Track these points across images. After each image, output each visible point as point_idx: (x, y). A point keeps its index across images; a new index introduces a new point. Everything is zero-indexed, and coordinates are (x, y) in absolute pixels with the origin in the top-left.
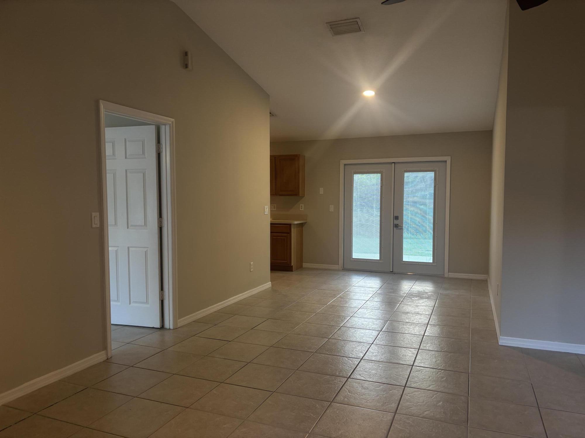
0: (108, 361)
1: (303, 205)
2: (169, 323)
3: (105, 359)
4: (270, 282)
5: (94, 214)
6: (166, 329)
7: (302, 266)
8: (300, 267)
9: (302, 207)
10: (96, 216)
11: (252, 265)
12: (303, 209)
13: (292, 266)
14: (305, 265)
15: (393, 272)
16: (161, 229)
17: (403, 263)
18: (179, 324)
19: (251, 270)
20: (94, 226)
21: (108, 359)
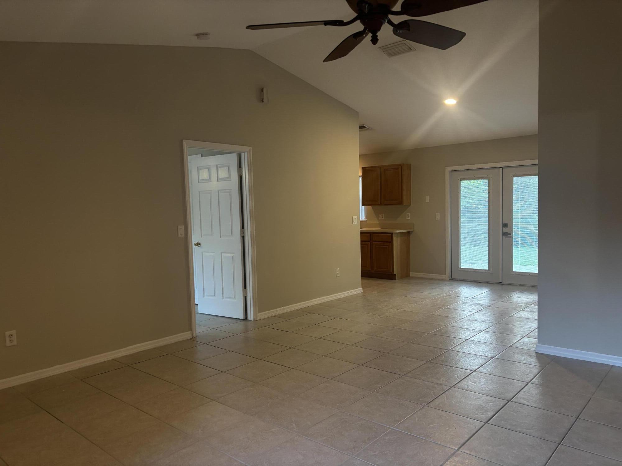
0: (193, 339)
1: (409, 214)
2: (250, 316)
3: (189, 338)
4: (362, 288)
5: (179, 227)
6: (249, 320)
7: (409, 276)
8: (406, 275)
9: (408, 216)
10: (181, 228)
11: (338, 271)
12: (409, 218)
13: (396, 274)
14: (412, 274)
15: (502, 282)
16: (243, 238)
17: (513, 273)
18: (258, 317)
19: (337, 276)
20: (180, 236)
21: (193, 338)
